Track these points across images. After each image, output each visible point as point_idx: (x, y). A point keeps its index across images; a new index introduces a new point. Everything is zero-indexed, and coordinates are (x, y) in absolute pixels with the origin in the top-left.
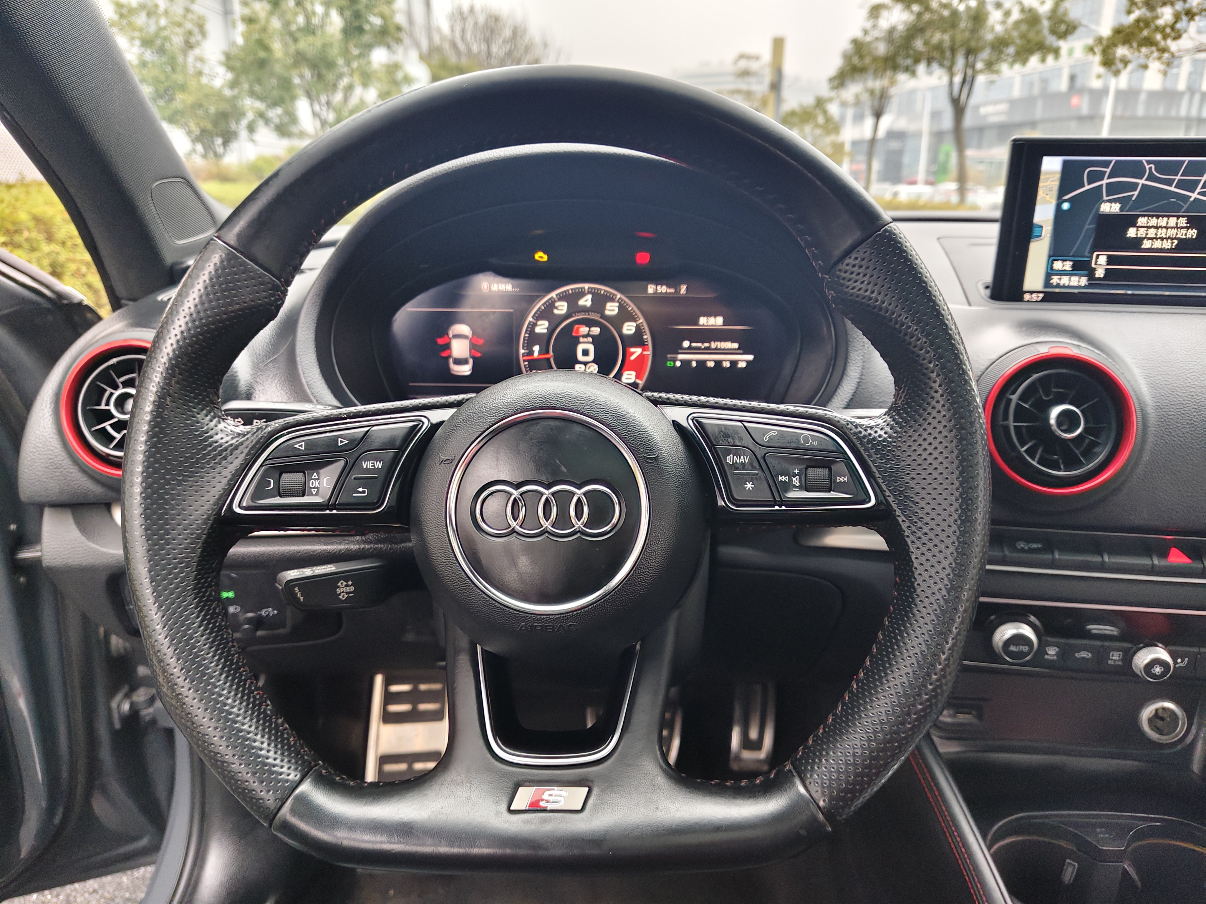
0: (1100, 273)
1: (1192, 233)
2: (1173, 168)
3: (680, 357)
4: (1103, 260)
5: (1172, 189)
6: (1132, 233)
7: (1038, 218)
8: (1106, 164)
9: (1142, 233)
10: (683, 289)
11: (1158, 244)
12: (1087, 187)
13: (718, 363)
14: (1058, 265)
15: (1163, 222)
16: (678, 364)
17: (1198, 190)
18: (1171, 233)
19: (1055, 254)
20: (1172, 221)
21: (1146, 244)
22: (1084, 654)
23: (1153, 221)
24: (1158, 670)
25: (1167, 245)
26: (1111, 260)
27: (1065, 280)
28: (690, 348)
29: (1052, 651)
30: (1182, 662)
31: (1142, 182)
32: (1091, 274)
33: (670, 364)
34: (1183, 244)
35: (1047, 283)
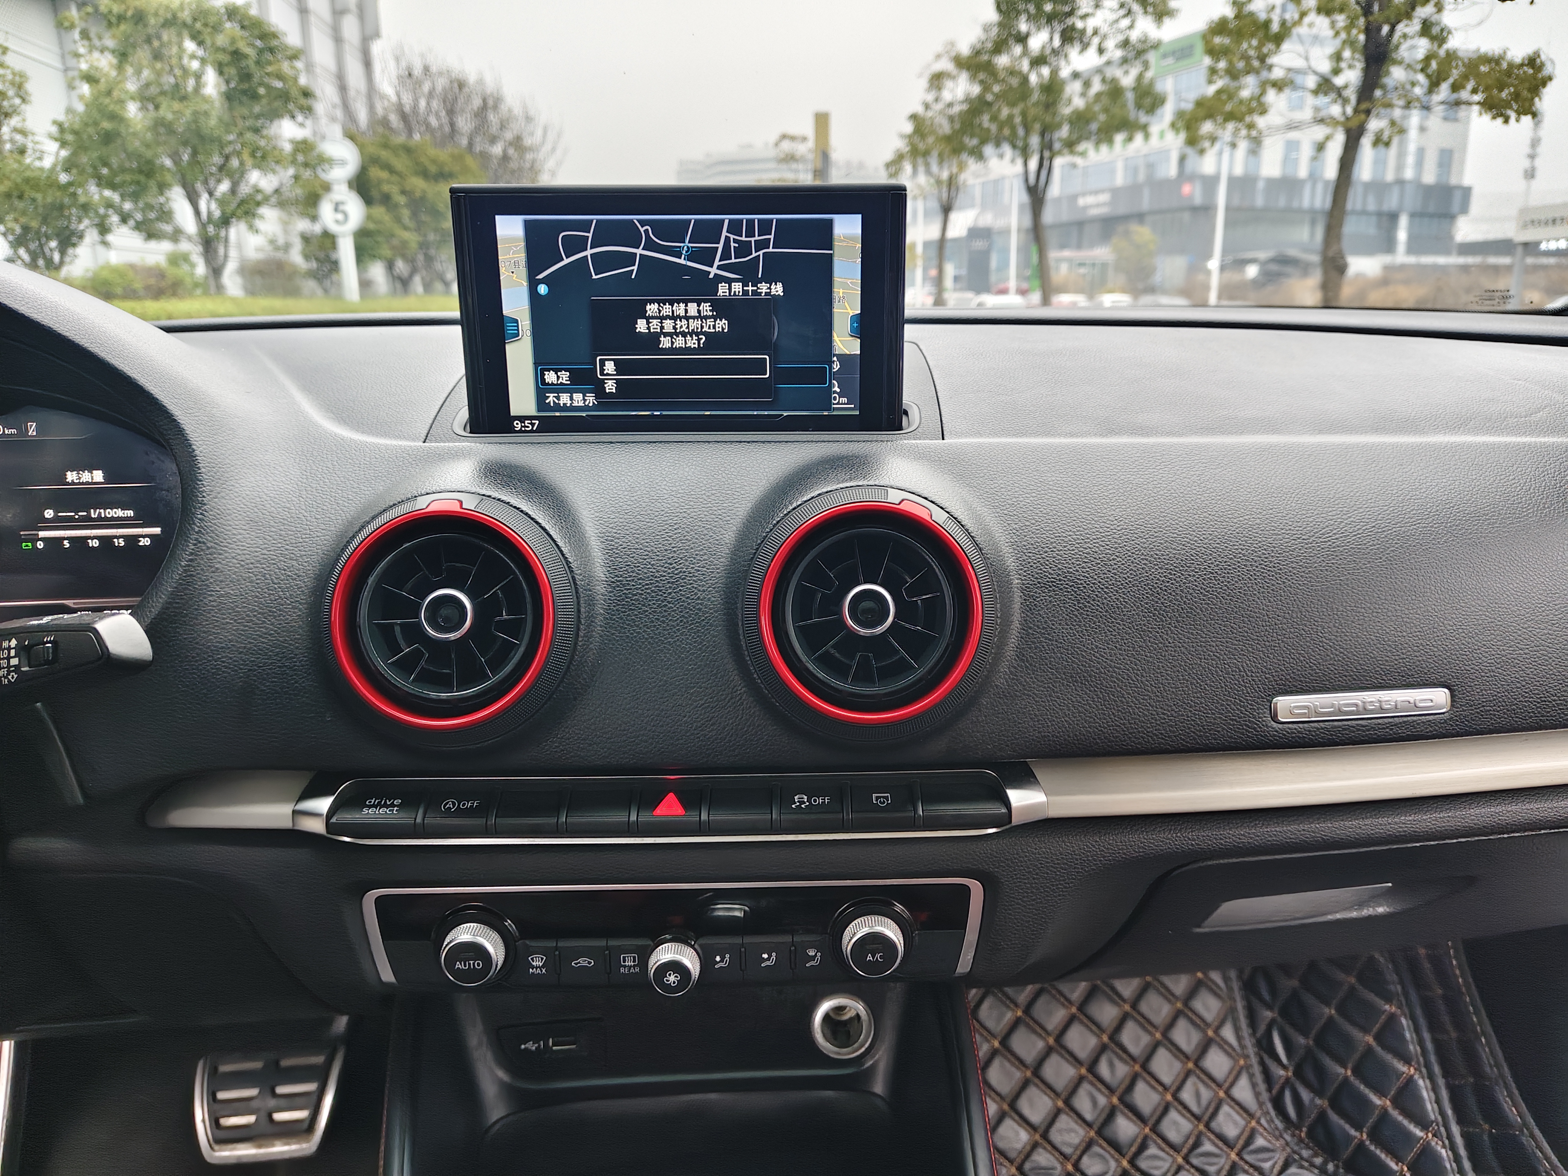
0: (610, 386)
1: (722, 325)
2: (676, 232)
3: (42, 534)
4: (610, 367)
5: (682, 261)
6: (641, 326)
7: (508, 310)
8: (586, 226)
9: (655, 324)
10: (32, 429)
11: (679, 342)
12: (566, 261)
13: (106, 541)
14: (550, 377)
15: (680, 309)
16: (40, 545)
17: (717, 263)
18: (694, 324)
19: (542, 360)
20: (693, 309)
21: (665, 343)
22: (583, 962)
23: (667, 310)
24: (672, 978)
25: (692, 343)
26: (620, 367)
27: (565, 399)
28: (56, 519)
29: (537, 961)
30: (722, 961)
31: (639, 251)
32: (598, 388)
33: (27, 546)
34: (714, 341)
35: (541, 403)
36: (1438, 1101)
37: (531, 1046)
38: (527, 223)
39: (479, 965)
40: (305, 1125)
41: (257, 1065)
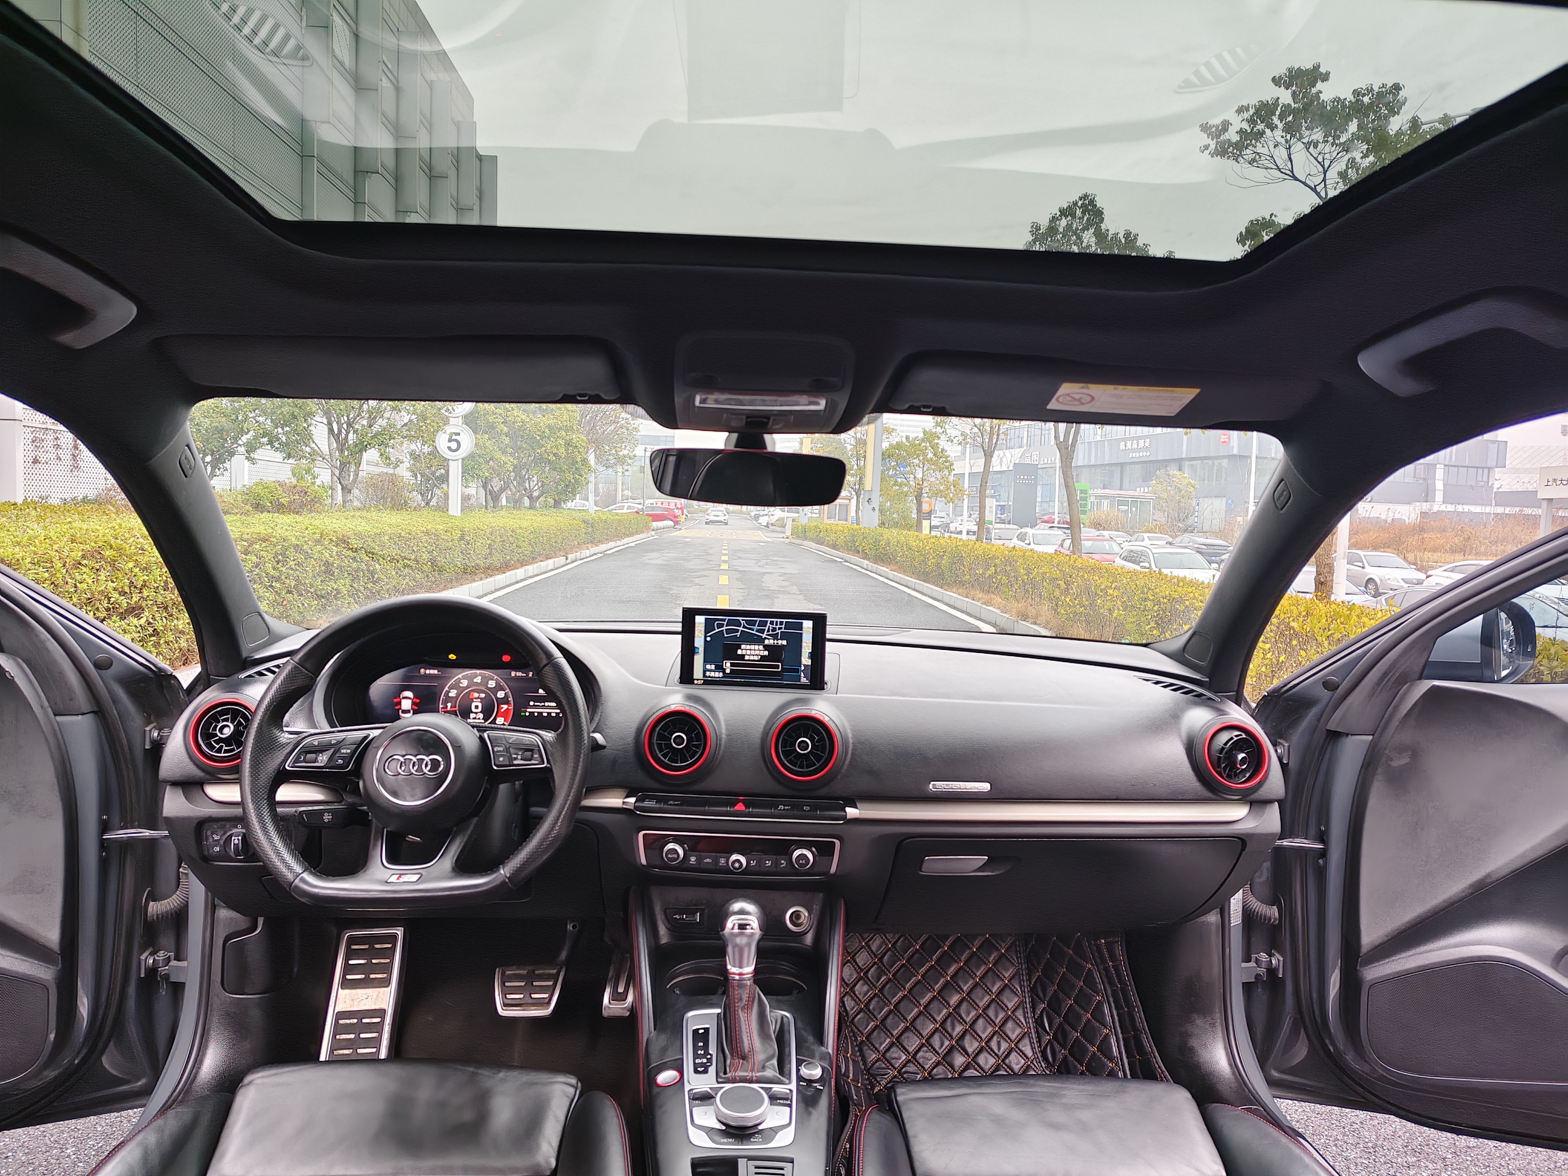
0: (728, 671)
1: (766, 653)
2: (753, 623)
3: (528, 710)
4: (728, 664)
5: (754, 632)
6: (739, 652)
7: (696, 645)
8: (724, 620)
9: (744, 652)
10: (531, 674)
11: (752, 658)
12: (717, 630)
13: (549, 714)
14: (708, 667)
15: (752, 647)
16: (527, 714)
17: (765, 633)
18: (757, 652)
19: (706, 661)
20: (757, 647)
21: (747, 658)
22: (708, 860)
23: (748, 647)
24: (737, 865)
25: (756, 658)
26: (732, 665)
27: (712, 674)
28: (534, 705)
29: (693, 859)
30: (754, 861)
31: (741, 629)
32: (724, 671)
33: (523, 714)
34: (763, 658)
35: (704, 676)
36: (1119, 1047)
37: (677, 917)
38: (706, 619)
39: (675, 856)
40: (547, 1000)
41: (524, 972)
